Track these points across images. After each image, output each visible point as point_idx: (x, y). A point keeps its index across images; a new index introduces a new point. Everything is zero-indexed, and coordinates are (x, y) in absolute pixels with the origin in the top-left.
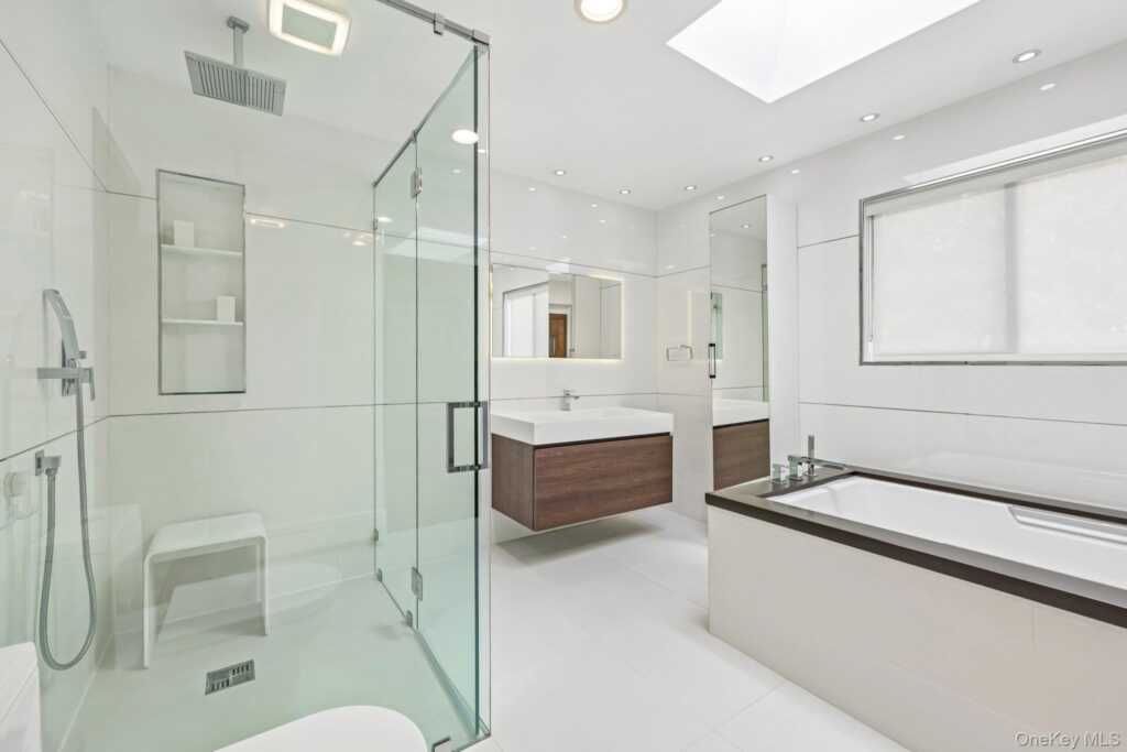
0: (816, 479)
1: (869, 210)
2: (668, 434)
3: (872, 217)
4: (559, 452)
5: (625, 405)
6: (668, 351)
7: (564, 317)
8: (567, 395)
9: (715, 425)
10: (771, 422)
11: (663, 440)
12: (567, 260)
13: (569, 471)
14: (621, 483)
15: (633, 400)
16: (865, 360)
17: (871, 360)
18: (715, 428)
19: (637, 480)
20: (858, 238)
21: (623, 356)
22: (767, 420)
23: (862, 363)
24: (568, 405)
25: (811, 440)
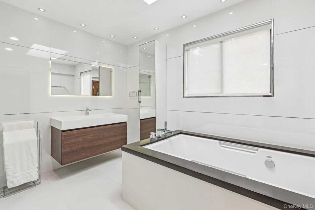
0: (167, 136)
1: (186, 48)
2: (126, 122)
3: (187, 50)
4: (75, 132)
5: (114, 112)
6: (130, 93)
7: (98, 82)
8: (88, 110)
9: (141, 119)
10: (156, 117)
11: (124, 124)
12: (97, 61)
13: (80, 139)
14: (105, 141)
15: (117, 111)
16: (185, 96)
17: (186, 96)
18: (141, 120)
19: (112, 140)
20: (182, 57)
21: (113, 95)
22: (155, 117)
23: (184, 97)
24: (88, 113)
25: (166, 123)
